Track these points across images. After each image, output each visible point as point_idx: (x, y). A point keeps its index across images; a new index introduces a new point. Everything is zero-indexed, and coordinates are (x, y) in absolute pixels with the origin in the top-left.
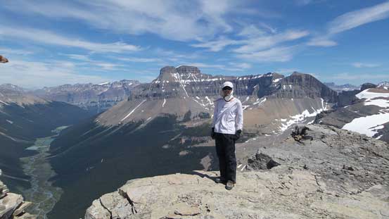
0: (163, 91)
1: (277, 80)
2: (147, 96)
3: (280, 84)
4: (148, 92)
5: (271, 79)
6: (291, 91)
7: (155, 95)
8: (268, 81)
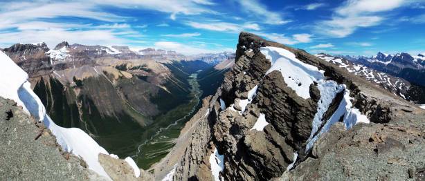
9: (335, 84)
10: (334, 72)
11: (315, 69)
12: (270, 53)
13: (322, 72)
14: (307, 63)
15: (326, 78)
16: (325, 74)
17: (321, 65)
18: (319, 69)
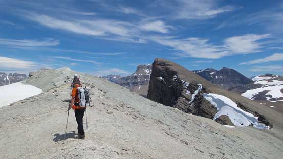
0: (139, 80)
1: (213, 73)
2: (128, 84)
3: (214, 75)
4: (129, 81)
5: (209, 72)
6: (221, 80)
7: (133, 83)
8: (207, 74)
9: (264, 125)
10: (264, 119)
11: (252, 115)
12: (214, 100)
13: (257, 118)
14: (246, 111)
15: (259, 121)
16: (258, 119)
17: (256, 114)
18: (255, 116)
